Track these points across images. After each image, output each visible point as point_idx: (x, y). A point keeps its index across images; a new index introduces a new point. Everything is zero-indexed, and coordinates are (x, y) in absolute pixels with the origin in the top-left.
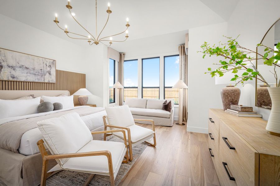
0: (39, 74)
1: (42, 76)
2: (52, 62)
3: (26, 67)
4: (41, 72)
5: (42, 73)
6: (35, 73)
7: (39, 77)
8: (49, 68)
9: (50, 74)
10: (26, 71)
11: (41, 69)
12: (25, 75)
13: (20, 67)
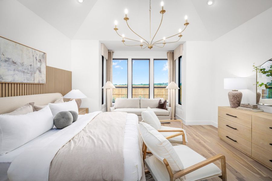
0: (29, 72)
1: (32, 74)
2: (43, 55)
3: (13, 60)
4: (31, 68)
5: (32, 70)
6: (24, 71)
7: (28, 76)
8: (39, 63)
9: (40, 71)
10: (13, 67)
11: (31, 64)
12: (12, 72)
13: (6, 61)
